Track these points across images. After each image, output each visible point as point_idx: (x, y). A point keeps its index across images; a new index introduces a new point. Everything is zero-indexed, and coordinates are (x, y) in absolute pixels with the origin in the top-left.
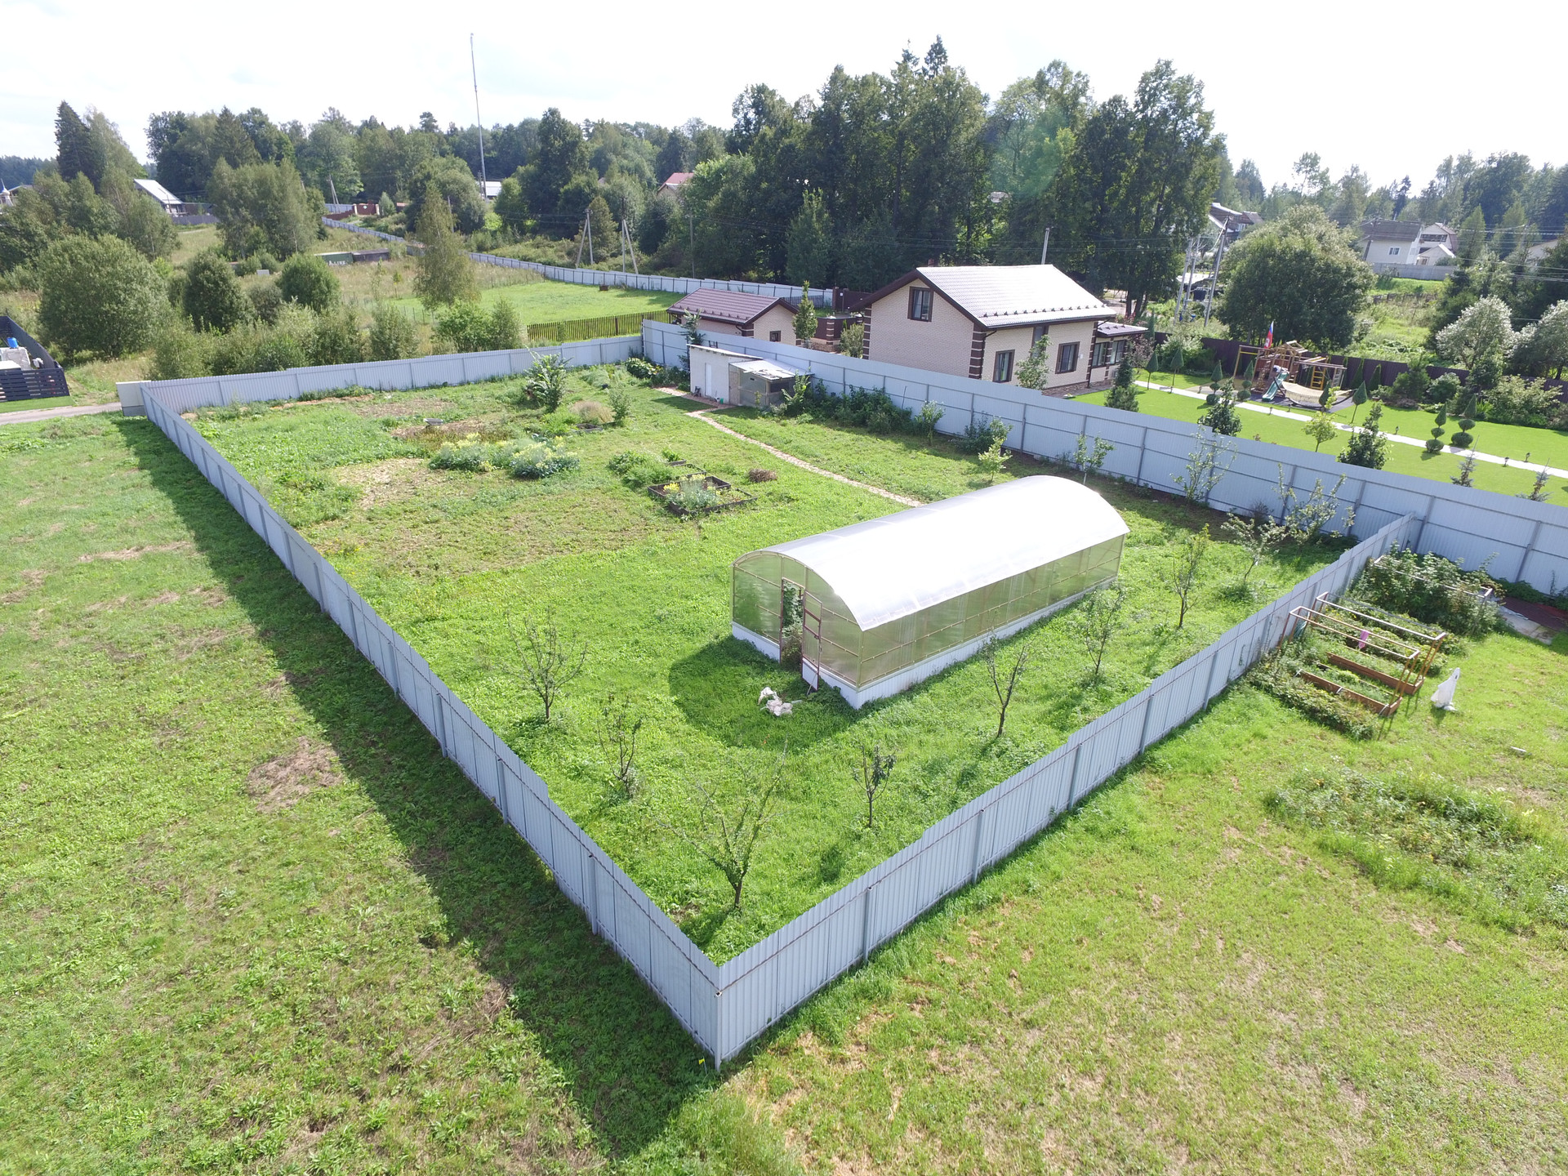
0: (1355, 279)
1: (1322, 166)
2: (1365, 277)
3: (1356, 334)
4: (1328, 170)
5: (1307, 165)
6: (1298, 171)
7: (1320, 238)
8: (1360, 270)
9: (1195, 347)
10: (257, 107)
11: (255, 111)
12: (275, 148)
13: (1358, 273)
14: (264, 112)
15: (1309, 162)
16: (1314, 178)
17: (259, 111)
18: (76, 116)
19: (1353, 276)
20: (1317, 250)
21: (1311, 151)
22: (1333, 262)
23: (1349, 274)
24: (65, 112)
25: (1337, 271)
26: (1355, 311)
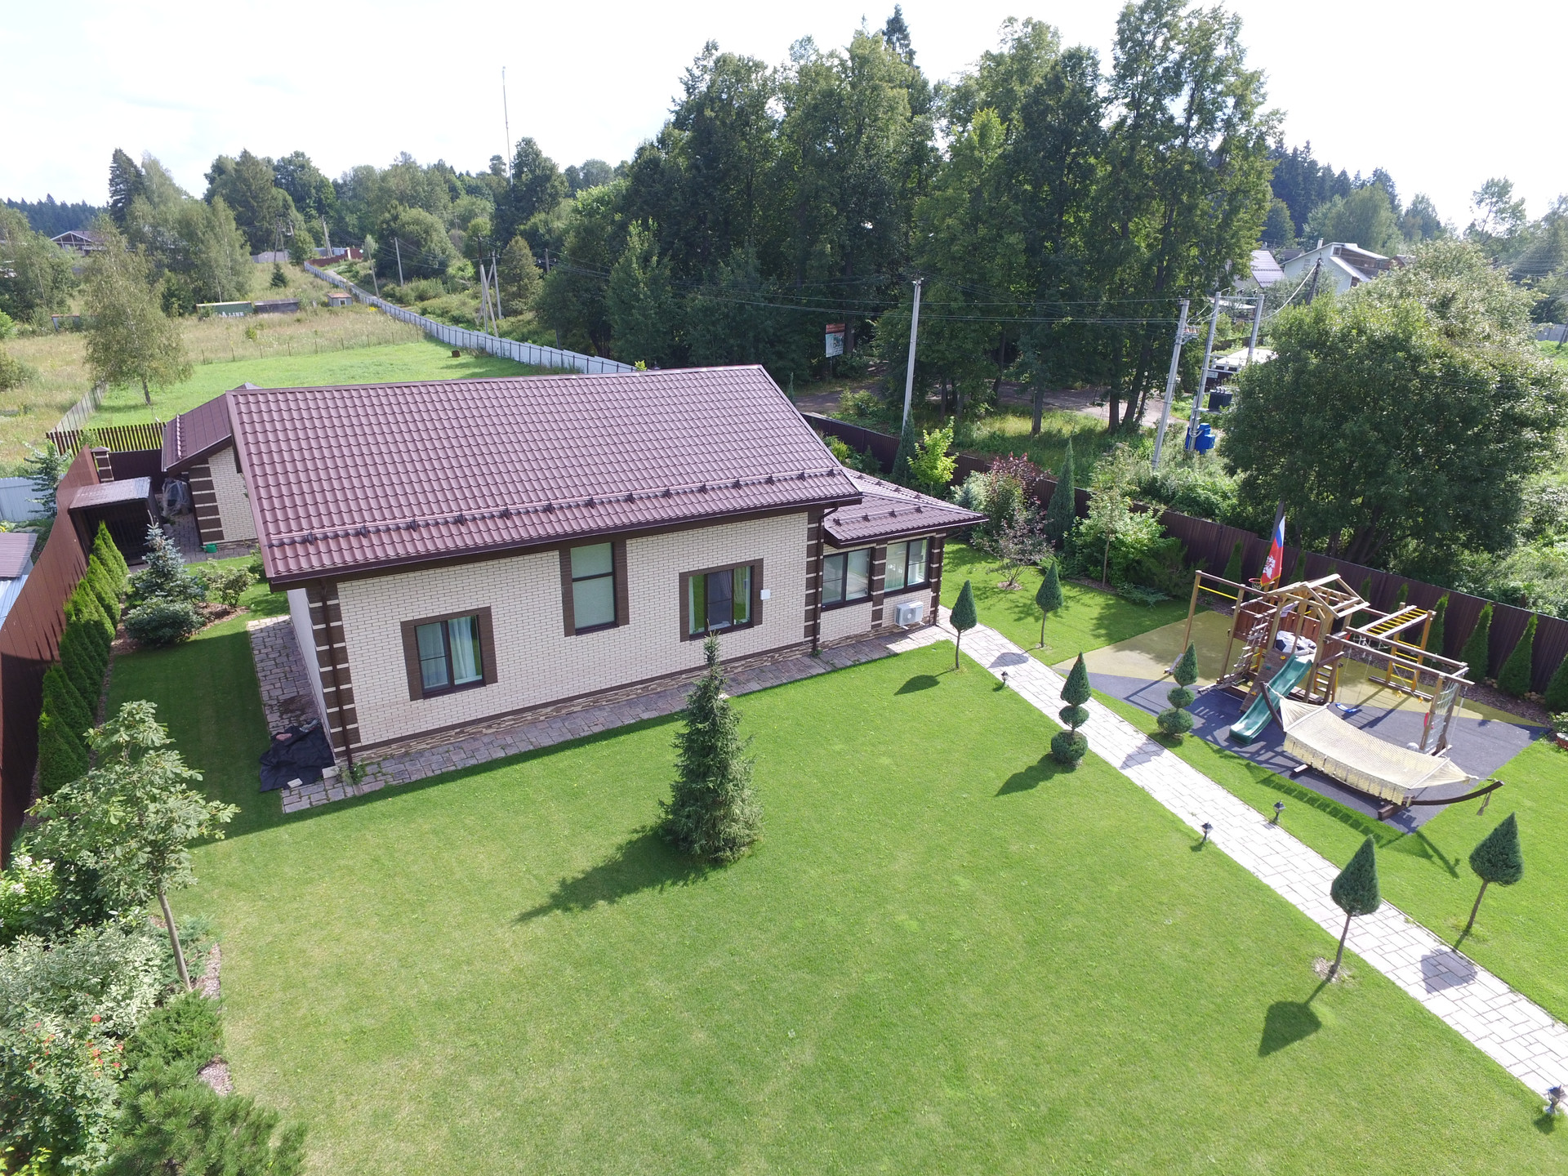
0: (1522, 407)
1: (1514, 197)
2: (1549, 399)
3: (1527, 523)
4: (1523, 201)
5: (1493, 195)
6: (1480, 202)
7: (1443, 306)
8: (1536, 382)
9: (1144, 536)
10: (300, 150)
11: (297, 154)
12: (313, 191)
13: (1534, 391)
14: (307, 155)
15: (1497, 191)
16: (1501, 211)
17: (303, 155)
18: (130, 162)
19: (1519, 396)
20: (1427, 337)
21: (1498, 176)
22: (1465, 365)
23: (1509, 390)
24: (118, 156)
25: (1476, 384)
26: (1525, 470)
